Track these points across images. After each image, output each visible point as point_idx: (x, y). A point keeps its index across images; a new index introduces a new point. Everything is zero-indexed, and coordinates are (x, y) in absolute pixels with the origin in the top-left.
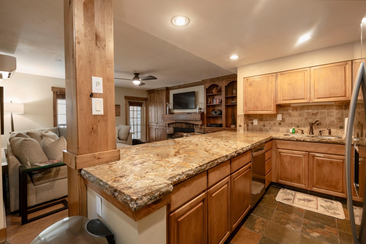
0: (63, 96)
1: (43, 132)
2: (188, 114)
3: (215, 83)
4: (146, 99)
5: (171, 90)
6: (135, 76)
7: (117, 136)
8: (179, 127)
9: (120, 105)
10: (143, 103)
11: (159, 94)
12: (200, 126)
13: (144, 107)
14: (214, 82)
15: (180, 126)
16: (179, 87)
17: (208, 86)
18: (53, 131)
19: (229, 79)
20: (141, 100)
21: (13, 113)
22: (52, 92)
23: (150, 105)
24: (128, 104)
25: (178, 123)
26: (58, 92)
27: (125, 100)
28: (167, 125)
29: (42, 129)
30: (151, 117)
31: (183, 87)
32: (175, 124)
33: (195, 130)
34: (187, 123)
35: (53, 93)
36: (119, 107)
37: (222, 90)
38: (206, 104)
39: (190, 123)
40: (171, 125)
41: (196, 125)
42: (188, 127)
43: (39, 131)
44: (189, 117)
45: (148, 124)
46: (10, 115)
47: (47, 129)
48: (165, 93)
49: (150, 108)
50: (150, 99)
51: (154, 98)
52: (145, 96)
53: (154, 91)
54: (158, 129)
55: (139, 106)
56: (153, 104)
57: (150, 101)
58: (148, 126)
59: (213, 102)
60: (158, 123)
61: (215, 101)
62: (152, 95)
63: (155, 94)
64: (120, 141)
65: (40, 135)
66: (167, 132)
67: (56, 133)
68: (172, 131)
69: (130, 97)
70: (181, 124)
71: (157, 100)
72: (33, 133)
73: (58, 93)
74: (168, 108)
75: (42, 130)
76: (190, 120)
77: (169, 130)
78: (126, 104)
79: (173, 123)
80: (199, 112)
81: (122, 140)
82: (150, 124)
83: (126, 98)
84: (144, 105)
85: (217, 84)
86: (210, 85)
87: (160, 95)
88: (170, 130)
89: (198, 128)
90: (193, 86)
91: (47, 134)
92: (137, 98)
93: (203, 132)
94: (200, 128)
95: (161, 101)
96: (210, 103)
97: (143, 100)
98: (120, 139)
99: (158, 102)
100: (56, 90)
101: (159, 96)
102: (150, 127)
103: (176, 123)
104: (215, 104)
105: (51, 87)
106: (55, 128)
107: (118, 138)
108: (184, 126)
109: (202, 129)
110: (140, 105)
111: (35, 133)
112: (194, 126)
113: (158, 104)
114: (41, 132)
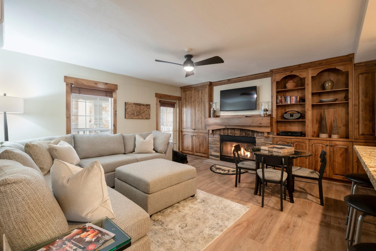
0: (79, 91)
1: (52, 142)
2: (246, 117)
3: (293, 73)
4: (179, 99)
5: (216, 85)
6: (187, 60)
7: (153, 147)
8: (230, 135)
9: (150, 105)
10: (175, 103)
11: (198, 91)
12: (266, 135)
13: (177, 108)
14: (292, 71)
15: (231, 133)
16: (229, 81)
17: (279, 77)
18: (66, 140)
19: (320, 67)
20: (174, 100)
21: (7, 112)
22: (65, 83)
23: (184, 106)
24: (159, 104)
25: (228, 129)
26: (73, 84)
27: (156, 98)
28: (211, 132)
29: (51, 137)
30: (186, 121)
31: (235, 82)
32: (222, 131)
33: (256, 139)
34: (242, 129)
35: (67, 85)
36: (150, 108)
37: (306, 82)
38: (277, 104)
39: (248, 130)
40: (217, 132)
41: (258, 132)
42: (244, 134)
43: (46, 140)
44: (248, 121)
45: (181, 130)
46: (3, 115)
47: (57, 137)
48: (207, 90)
49: (184, 110)
50: (184, 98)
51: (191, 97)
52: (178, 94)
53: (191, 87)
54: (195, 136)
55: (172, 107)
56: (189, 104)
57: (184, 100)
58: (181, 132)
59: (286, 100)
60: (196, 129)
61: (289, 99)
62: (188, 92)
63: (193, 92)
64: (157, 154)
65: (48, 147)
66: (210, 141)
67: (70, 143)
68: (218, 139)
69: (161, 94)
70: (233, 131)
71: (195, 100)
72: (36, 146)
73: (73, 86)
74: (212, 109)
75: (51, 139)
76: (250, 126)
77: (213, 139)
78: (156, 104)
79: (220, 130)
80: (264, 114)
81: (160, 153)
82: (185, 130)
83: (157, 95)
84: (177, 106)
85: (297, 75)
86: (285, 76)
87: (200, 92)
88: (215, 139)
89: (261, 137)
90: (252, 79)
91: (58, 145)
92: (170, 96)
93: (271, 143)
94: (265, 137)
95: (201, 101)
96: (281, 101)
97: (176, 100)
98: (156, 152)
99: (197, 102)
100: (70, 81)
101: (198, 93)
102: (184, 133)
103: (224, 129)
104: (289, 103)
105: (63, 78)
106: (70, 135)
107: (154, 150)
108: (238, 133)
109: (270, 138)
110: (172, 105)
111: (40, 144)
112: (255, 134)
113: (197, 104)
114: (49, 141)
